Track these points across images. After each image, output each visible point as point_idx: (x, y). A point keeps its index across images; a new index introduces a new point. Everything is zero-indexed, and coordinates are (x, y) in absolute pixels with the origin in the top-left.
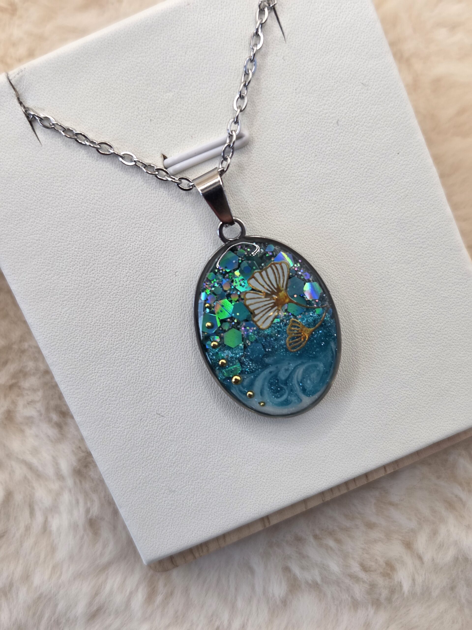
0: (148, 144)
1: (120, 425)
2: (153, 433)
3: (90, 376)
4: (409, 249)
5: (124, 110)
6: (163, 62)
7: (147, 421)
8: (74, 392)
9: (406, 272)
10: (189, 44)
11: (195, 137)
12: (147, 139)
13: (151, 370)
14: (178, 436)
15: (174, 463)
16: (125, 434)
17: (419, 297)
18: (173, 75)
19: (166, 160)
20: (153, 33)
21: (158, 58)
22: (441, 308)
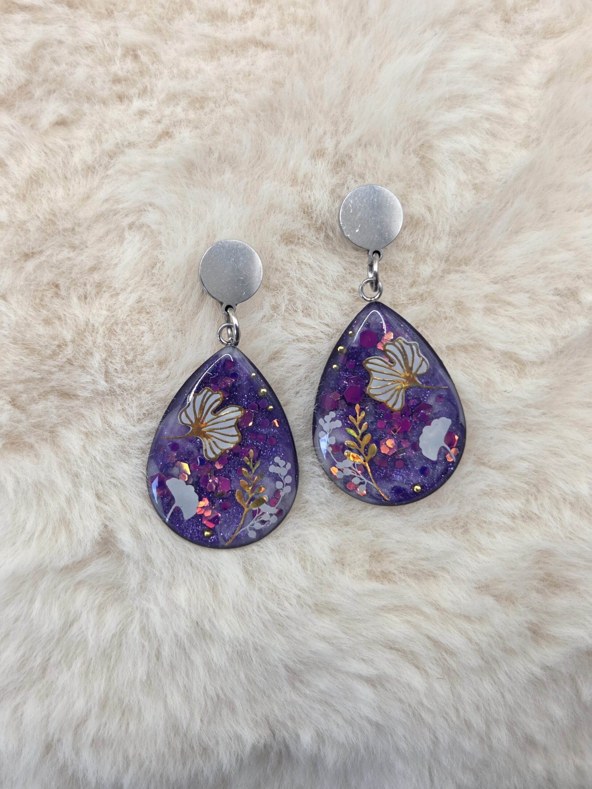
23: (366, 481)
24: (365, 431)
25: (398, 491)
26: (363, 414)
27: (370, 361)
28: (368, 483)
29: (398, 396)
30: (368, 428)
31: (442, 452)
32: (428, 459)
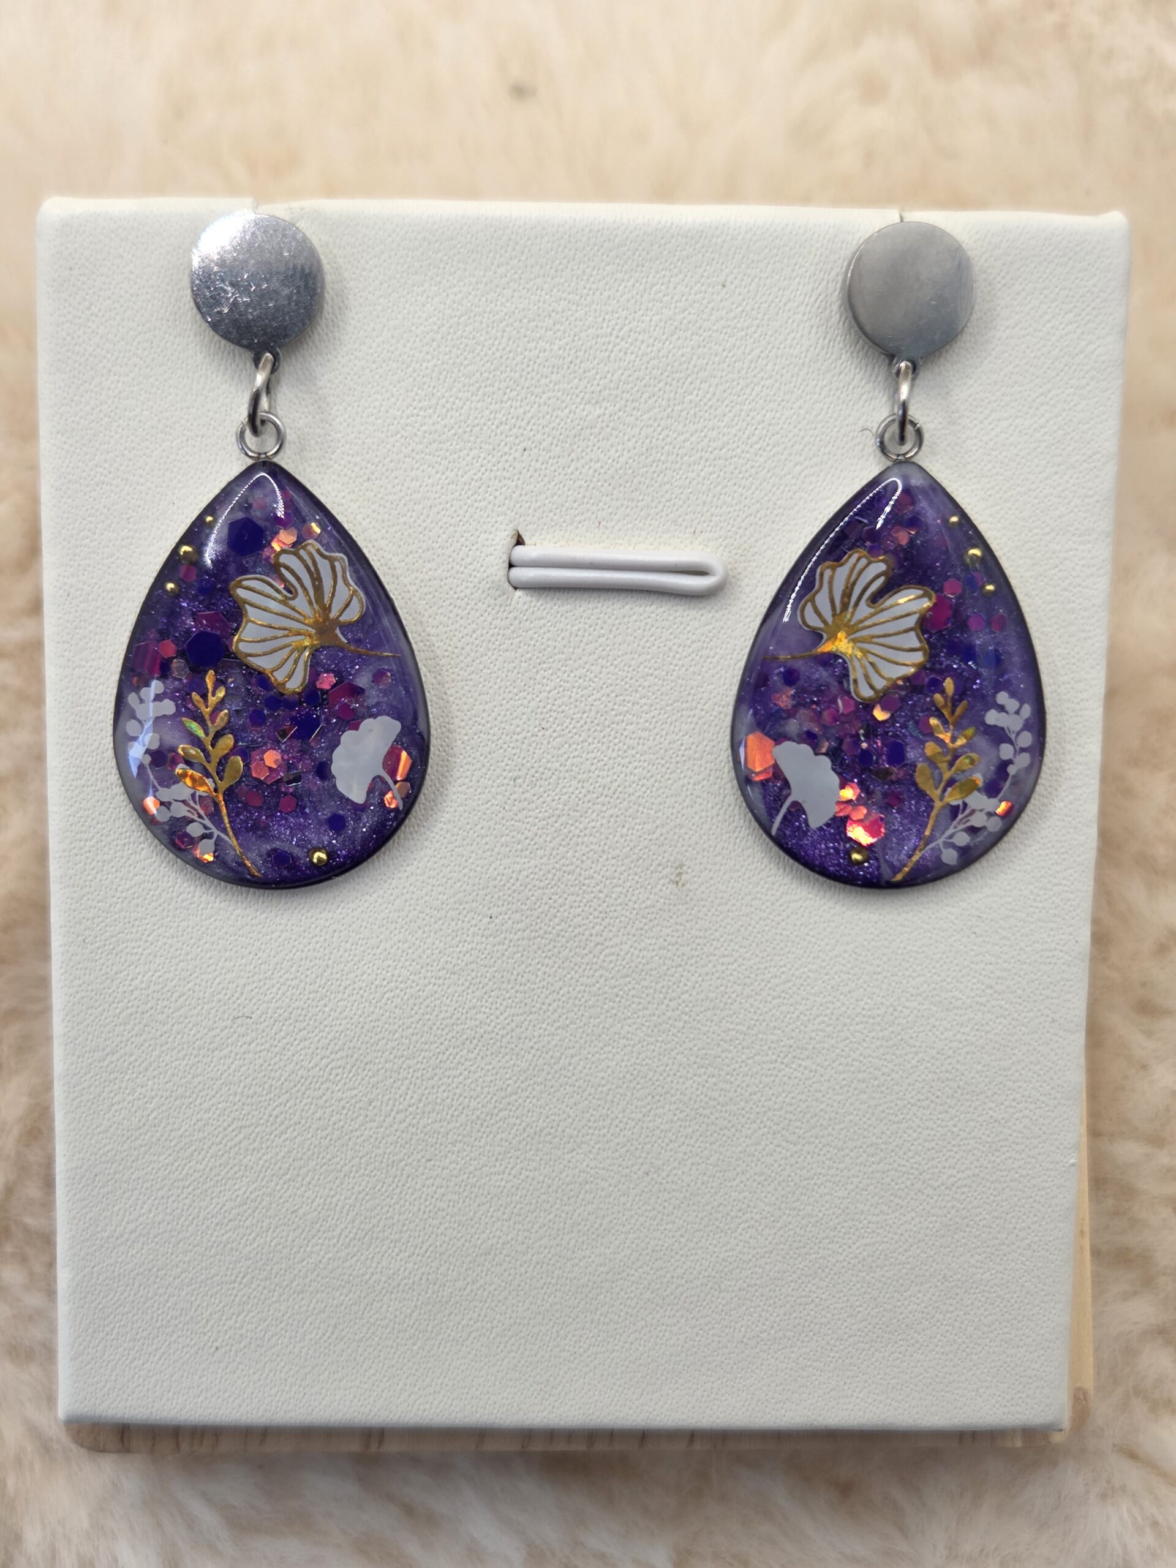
0: (496, 494)
1: (150, 1083)
2: (216, 1132)
3: (133, 945)
4: (962, 980)
5: (477, 398)
6: (611, 334)
7: (214, 1099)
8: (79, 963)
9: (934, 1027)
10: (685, 322)
11: (606, 528)
12: (500, 485)
13: (274, 990)
14: (266, 1164)
15: (231, 1220)
16: (152, 1106)
17: (939, 1093)
18: (619, 372)
19: (519, 548)
20: (617, 261)
21: (604, 319)
22: (974, 1138)
23: (217, 833)
24: (224, 729)
25: (279, 858)
26: (221, 693)
27: (245, 583)
28: (218, 836)
29: (296, 662)
30: (229, 722)
31: (377, 787)
32: (348, 800)
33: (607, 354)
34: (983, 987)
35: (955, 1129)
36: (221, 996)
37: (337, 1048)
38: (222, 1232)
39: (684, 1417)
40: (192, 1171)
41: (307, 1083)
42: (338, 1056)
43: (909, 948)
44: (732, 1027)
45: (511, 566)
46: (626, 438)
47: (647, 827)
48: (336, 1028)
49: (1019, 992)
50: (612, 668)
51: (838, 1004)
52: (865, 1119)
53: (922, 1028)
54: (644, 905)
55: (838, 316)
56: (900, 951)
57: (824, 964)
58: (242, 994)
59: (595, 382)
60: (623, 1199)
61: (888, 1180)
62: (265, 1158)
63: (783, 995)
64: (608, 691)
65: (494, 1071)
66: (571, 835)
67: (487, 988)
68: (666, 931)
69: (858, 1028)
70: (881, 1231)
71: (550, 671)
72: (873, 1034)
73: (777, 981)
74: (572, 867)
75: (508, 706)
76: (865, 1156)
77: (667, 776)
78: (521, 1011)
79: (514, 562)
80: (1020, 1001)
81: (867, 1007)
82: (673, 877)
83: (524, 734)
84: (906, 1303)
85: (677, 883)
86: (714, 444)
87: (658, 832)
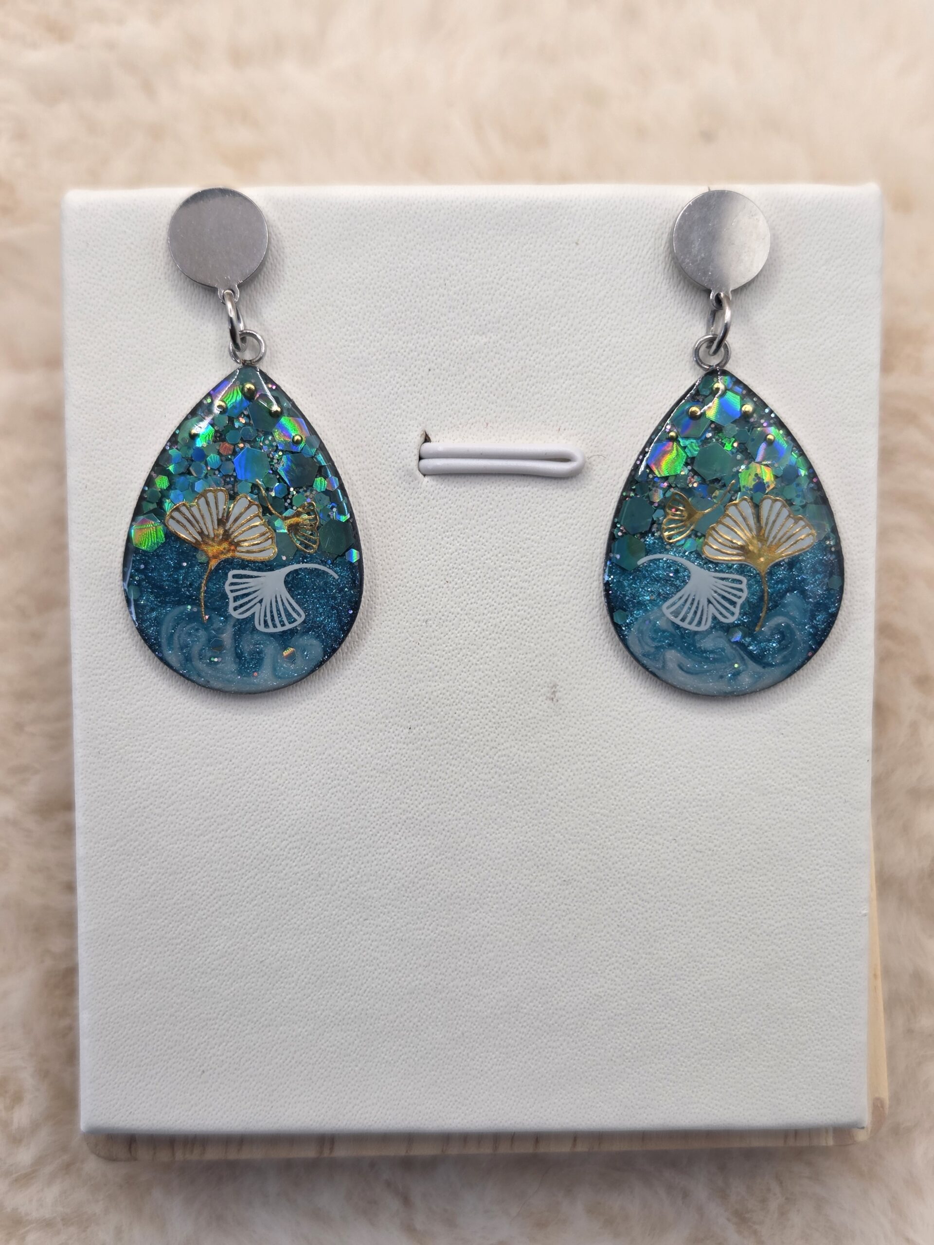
0: (409, 404)
1: (150, 863)
2: (201, 900)
3: (137, 755)
4: (774, 771)
5: (393, 332)
6: (493, 282)
7: (199, 875)
8: (96, 770)
9: (754, 808)
10: (548, 271)
12: (411, 397)
13: (244, 788)
14: (240, 925)
15: (213, 970)
16: (151, 881)
17: (759, 860)
18: (500, 310)
19: (427, 444)
20: (496, 227)
21: (487, 271)
22: (788, 895)
33: (490, 297)
34: (790, 776)
35: (772, 888)
36: (203, 794)
37: (293, 833)
38: (206, 979)
39: (567, 1121)
40: (182, 931)
41: (271, 860)
42: (293, 839)
43: (732, 746)
44: (597, 810)
45: (420, 458)
46: (506, 359)
47: (529, 656)
48: (292, 817)
49: (818, 779)
50: (499, 534)
51: (678, 791)
52: (702, 882)
53: (744, 809)
54: (527, 717)
55: (664, 264)
56: (725, 749)
57: (666, 760)
58: (220, 791)
59: (482, 318)
60: (517, 948)
61: (721, 929)
62: (238, 920)
63: (636, 785)
64: (496, 552)
65: (415, 849)
66: (470, 664)
67: (408, 783)
68: (545, 737)
69: (694, 810)
70: (717, 970)
71: (452, 538)
72: (707, 814)
73: (630, 774)
74: (471, 689)
75: (420, 565)
76: (703, 910)
77: (543, 617)
78: (434, 801)
79: (423, 455)
80: (819, 786)
81: (701, 793)
82: (549, 695)
83: (433, 587)
84: (739, 1026)
85: (552, 699)
86: (572, 363)
87: (537, 660)
